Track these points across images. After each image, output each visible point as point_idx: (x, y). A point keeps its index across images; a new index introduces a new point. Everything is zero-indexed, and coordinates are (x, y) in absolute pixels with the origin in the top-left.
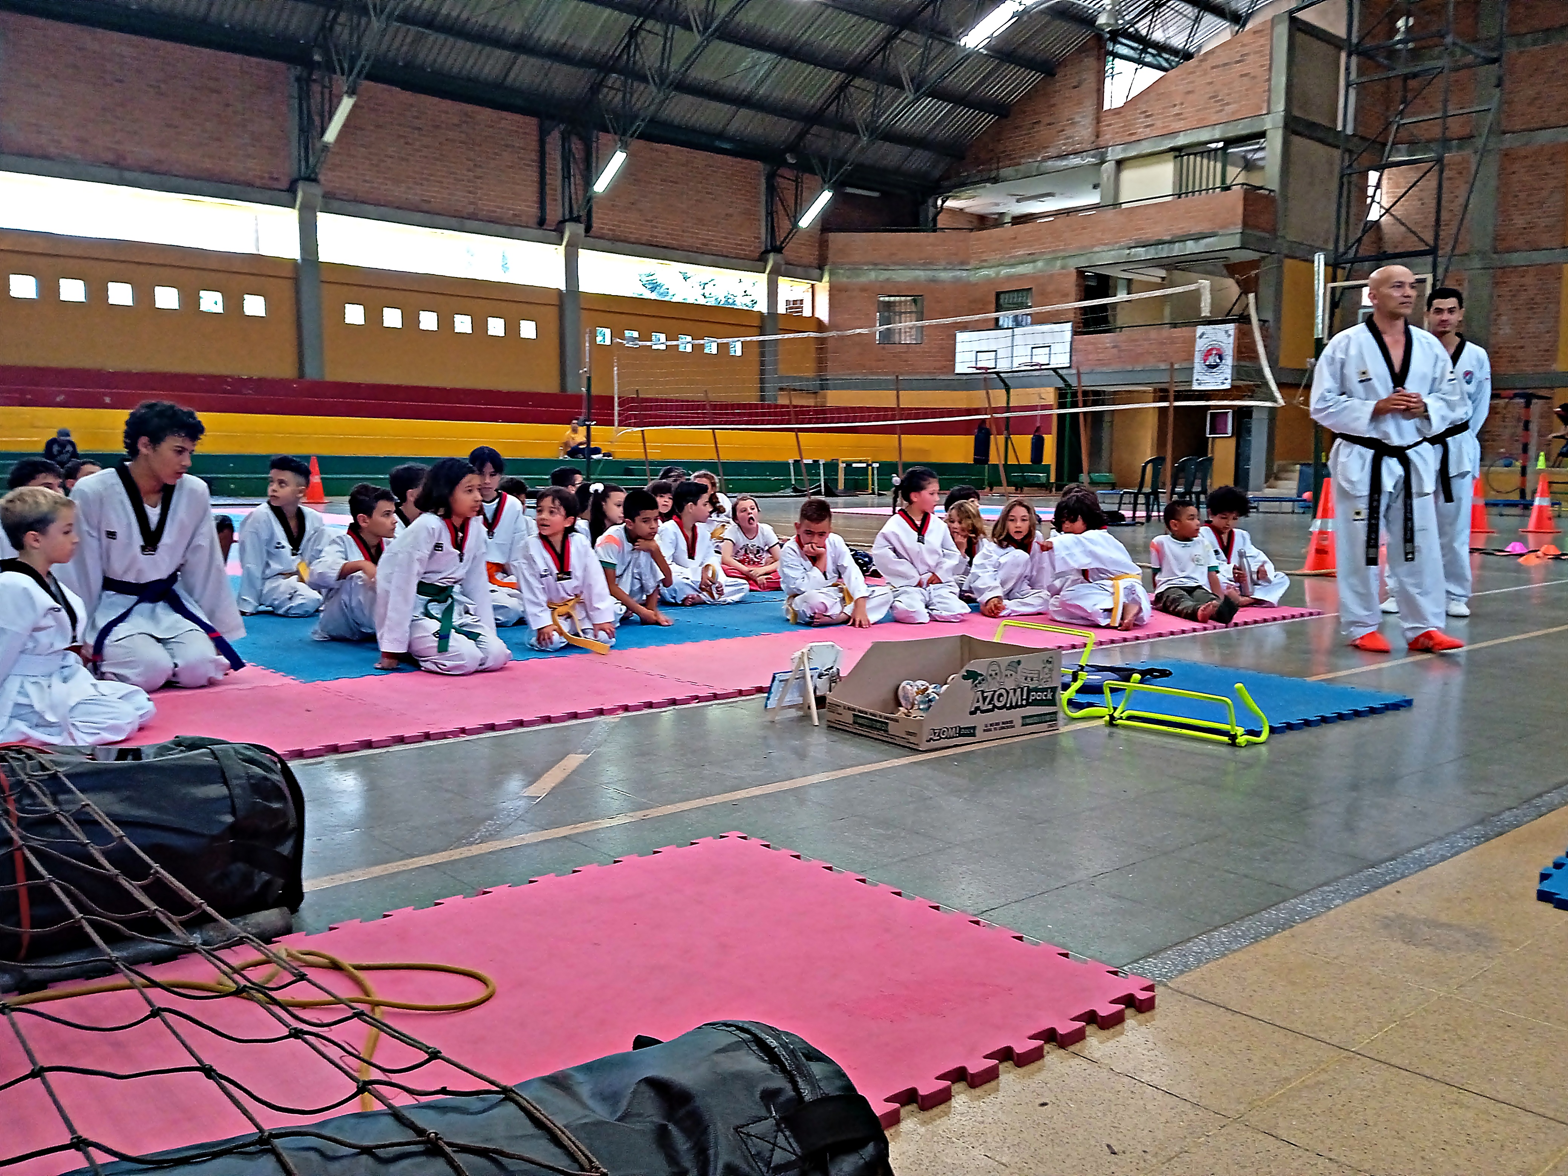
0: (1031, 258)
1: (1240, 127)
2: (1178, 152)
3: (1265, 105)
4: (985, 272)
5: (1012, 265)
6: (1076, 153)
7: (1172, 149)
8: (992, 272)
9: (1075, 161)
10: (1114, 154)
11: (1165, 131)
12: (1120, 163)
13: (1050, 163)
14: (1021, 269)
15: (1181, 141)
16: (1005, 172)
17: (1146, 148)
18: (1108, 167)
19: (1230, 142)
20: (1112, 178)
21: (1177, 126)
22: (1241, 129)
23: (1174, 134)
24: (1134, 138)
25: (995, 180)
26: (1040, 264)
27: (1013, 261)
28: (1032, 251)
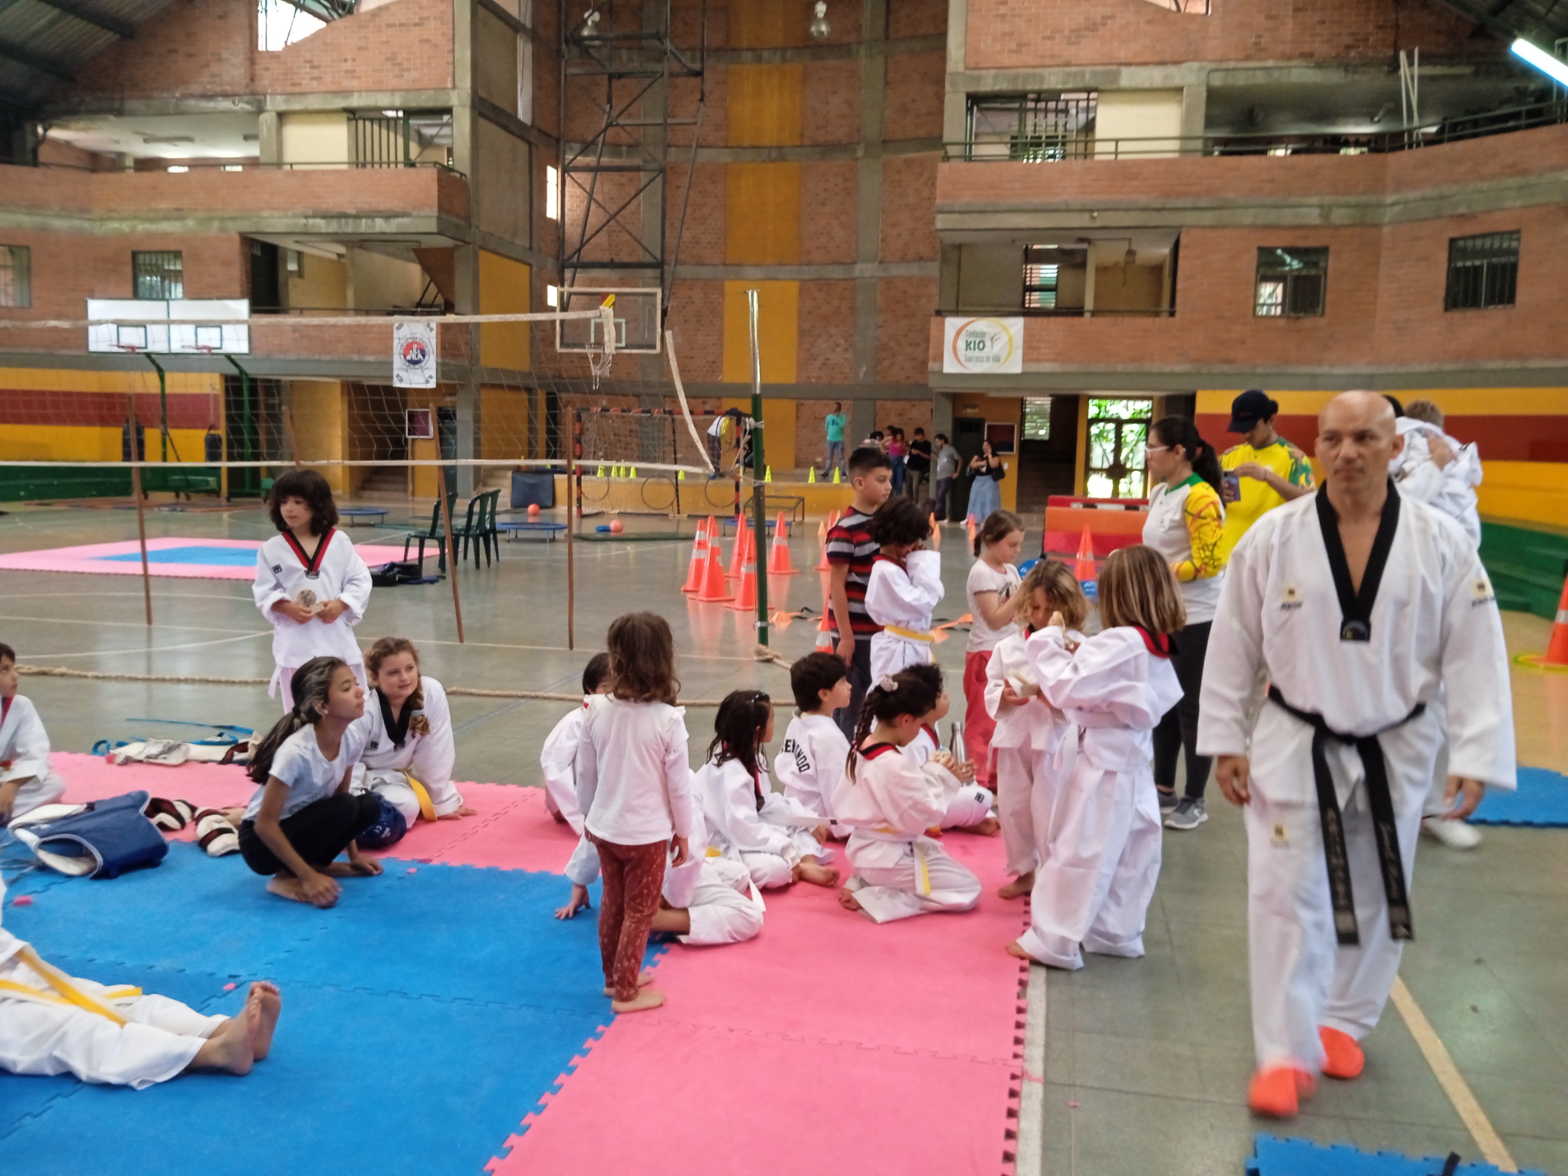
0: (178, 214)
1: (424, 97)
2: (352, 114)
3: (450, 80)
4: (114, 225)
5: (153, 220)
6: (226, 95)
7: (346, 110)
8: (125, 227)
9: (225, 104)
10: (275, 103)
11: (336, 88)
12: (281, 116)
13: (192, 102)
14: (165, 227)
15: (355, 102)
16: (130, 104)
17: (314, 103)
18: (268, 119)
19: (410, 113)
20: (274, 131)
21: (348, 83)
22: (424, 101)
23: (347, 93)
24: (297, 89)
25: (120, 113)
26: (191, 223)
27: (153, 215)
28: (179, 206)
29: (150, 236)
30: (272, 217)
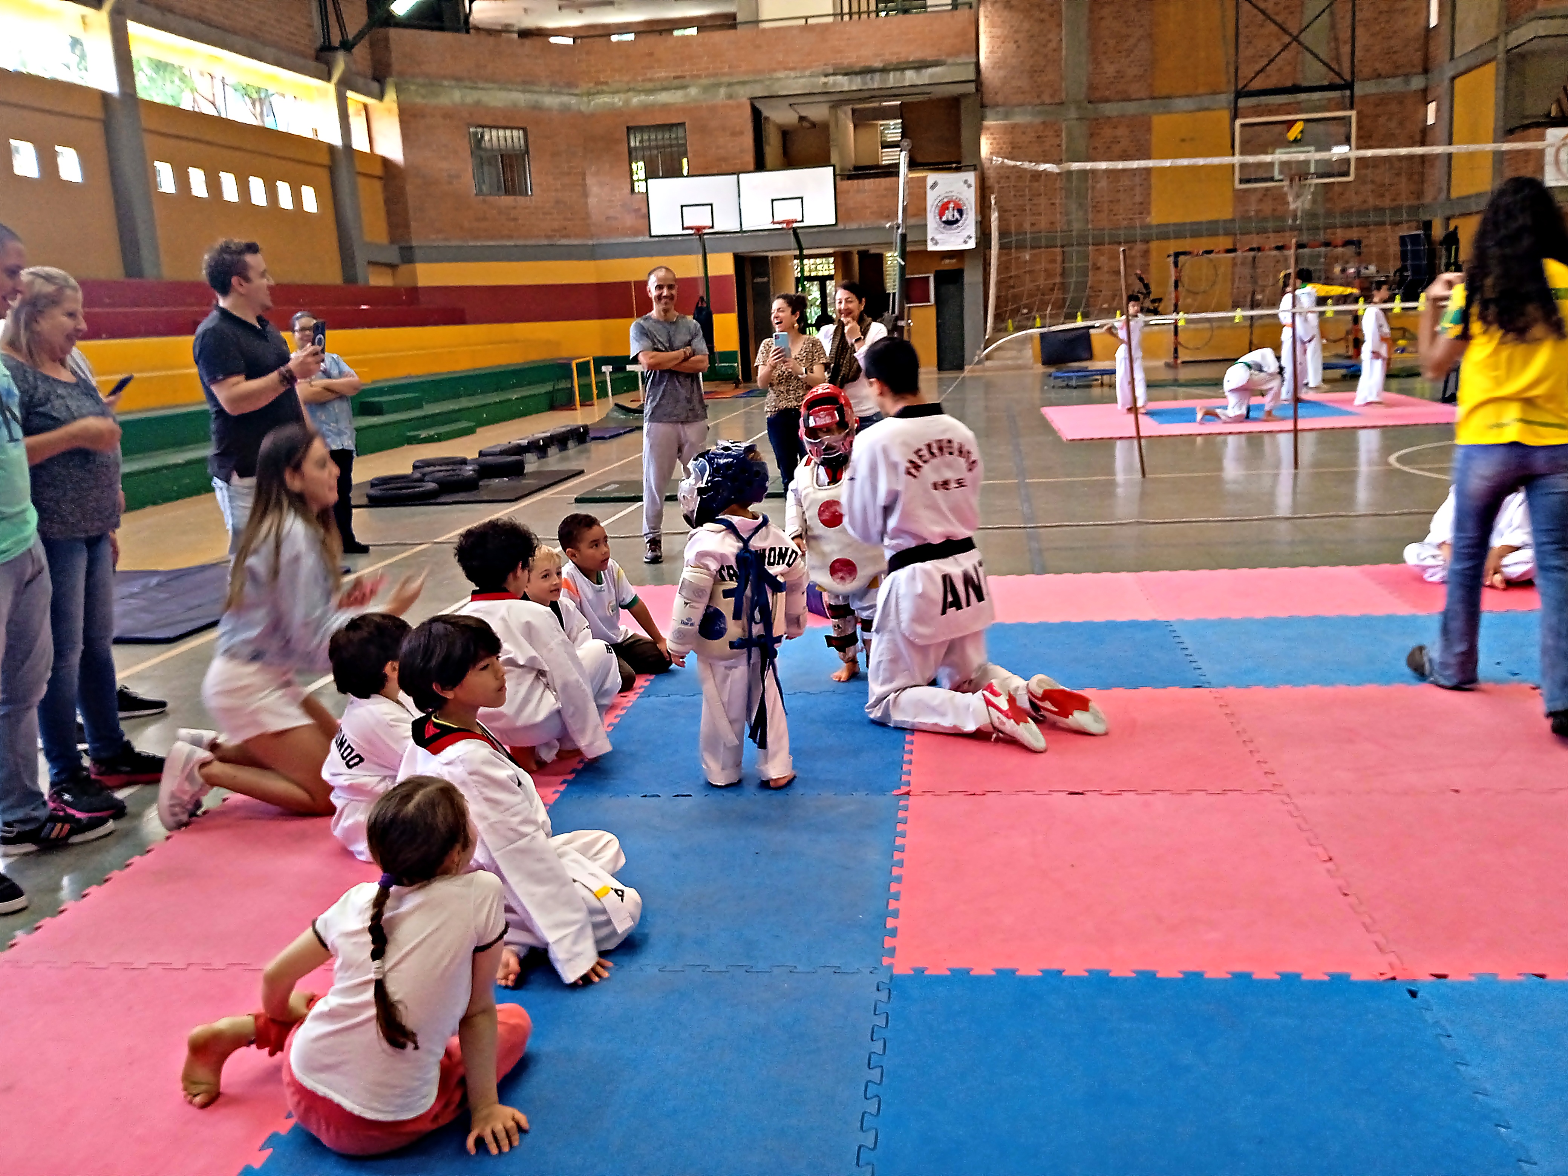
4: (604, 99)
5: (650, 92)
28: (679, 74)
29: (647, 108)
30: (787, 77)
